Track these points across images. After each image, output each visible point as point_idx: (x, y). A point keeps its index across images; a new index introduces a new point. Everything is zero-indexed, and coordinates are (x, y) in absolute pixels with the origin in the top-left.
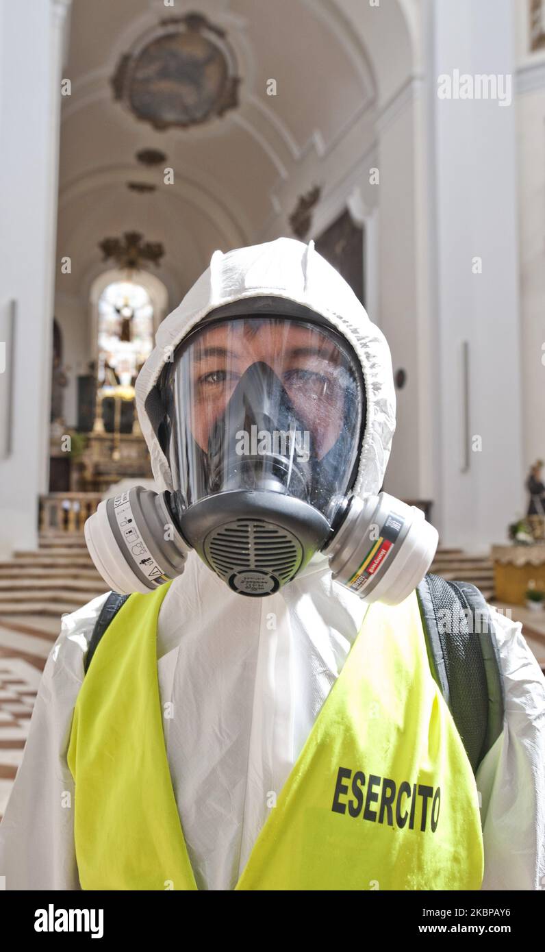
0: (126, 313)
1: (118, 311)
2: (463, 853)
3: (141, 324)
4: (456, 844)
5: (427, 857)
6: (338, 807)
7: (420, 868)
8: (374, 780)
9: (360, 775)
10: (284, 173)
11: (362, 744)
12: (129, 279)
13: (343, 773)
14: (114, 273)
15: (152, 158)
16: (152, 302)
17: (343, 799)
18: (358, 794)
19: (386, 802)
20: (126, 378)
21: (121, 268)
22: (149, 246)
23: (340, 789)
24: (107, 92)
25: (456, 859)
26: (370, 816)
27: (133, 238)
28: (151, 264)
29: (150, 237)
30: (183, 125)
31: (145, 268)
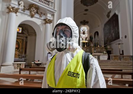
0: (84, 31)
1: (83, 31)
2: (82, 82)
3: (86, 32)
4: (81, 80)
5: (77, 81)
6: (68, 75)
7: (76, 82)
8: (72, 72)
9: (71, 72)
10: (105, 9)
11: (72, 69)
12: (84, 26)
13: (69, 71)
14: (82, 26)
15: (86, 10)
16: (87, 29)
17: (69, 74)
18: (70, 74)
19: (73, 75)
20: (84, 39)
21: (83, 25)
22: (87, 22)
23: (69, 73)
24: (80, 3)
25: (81, 82)
26: (71, 76)
27: (84, 21)
28: (87, 24)
29: (87, 20)
30: (90, 5)
31: (86, 25)
